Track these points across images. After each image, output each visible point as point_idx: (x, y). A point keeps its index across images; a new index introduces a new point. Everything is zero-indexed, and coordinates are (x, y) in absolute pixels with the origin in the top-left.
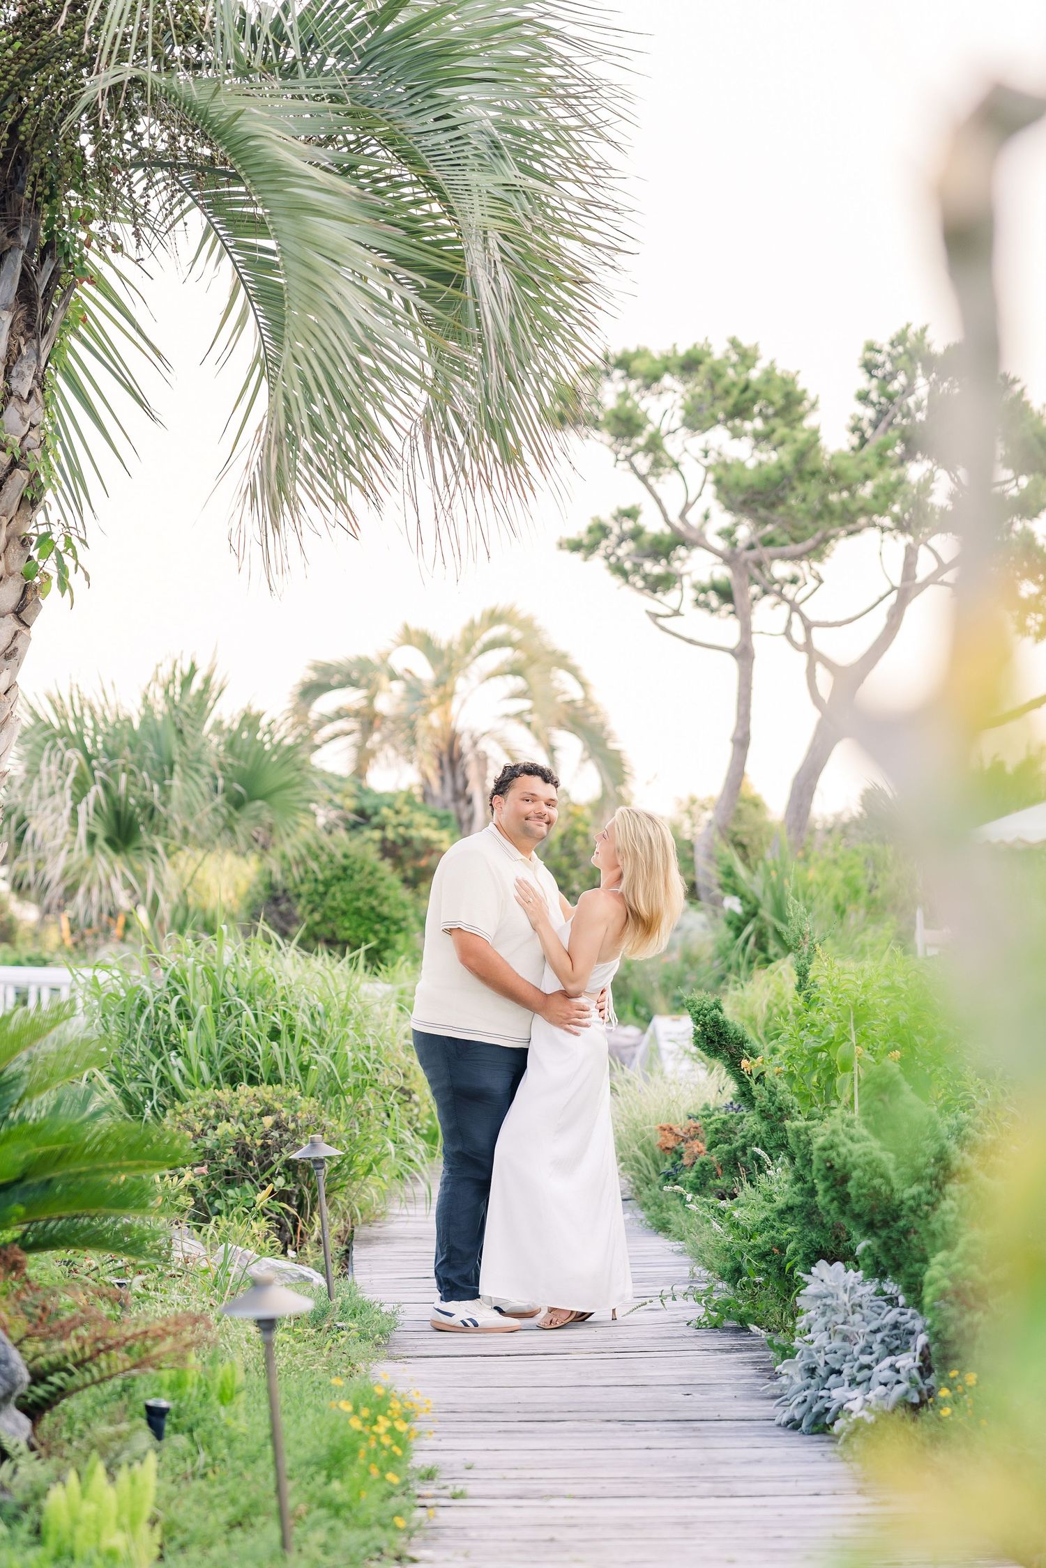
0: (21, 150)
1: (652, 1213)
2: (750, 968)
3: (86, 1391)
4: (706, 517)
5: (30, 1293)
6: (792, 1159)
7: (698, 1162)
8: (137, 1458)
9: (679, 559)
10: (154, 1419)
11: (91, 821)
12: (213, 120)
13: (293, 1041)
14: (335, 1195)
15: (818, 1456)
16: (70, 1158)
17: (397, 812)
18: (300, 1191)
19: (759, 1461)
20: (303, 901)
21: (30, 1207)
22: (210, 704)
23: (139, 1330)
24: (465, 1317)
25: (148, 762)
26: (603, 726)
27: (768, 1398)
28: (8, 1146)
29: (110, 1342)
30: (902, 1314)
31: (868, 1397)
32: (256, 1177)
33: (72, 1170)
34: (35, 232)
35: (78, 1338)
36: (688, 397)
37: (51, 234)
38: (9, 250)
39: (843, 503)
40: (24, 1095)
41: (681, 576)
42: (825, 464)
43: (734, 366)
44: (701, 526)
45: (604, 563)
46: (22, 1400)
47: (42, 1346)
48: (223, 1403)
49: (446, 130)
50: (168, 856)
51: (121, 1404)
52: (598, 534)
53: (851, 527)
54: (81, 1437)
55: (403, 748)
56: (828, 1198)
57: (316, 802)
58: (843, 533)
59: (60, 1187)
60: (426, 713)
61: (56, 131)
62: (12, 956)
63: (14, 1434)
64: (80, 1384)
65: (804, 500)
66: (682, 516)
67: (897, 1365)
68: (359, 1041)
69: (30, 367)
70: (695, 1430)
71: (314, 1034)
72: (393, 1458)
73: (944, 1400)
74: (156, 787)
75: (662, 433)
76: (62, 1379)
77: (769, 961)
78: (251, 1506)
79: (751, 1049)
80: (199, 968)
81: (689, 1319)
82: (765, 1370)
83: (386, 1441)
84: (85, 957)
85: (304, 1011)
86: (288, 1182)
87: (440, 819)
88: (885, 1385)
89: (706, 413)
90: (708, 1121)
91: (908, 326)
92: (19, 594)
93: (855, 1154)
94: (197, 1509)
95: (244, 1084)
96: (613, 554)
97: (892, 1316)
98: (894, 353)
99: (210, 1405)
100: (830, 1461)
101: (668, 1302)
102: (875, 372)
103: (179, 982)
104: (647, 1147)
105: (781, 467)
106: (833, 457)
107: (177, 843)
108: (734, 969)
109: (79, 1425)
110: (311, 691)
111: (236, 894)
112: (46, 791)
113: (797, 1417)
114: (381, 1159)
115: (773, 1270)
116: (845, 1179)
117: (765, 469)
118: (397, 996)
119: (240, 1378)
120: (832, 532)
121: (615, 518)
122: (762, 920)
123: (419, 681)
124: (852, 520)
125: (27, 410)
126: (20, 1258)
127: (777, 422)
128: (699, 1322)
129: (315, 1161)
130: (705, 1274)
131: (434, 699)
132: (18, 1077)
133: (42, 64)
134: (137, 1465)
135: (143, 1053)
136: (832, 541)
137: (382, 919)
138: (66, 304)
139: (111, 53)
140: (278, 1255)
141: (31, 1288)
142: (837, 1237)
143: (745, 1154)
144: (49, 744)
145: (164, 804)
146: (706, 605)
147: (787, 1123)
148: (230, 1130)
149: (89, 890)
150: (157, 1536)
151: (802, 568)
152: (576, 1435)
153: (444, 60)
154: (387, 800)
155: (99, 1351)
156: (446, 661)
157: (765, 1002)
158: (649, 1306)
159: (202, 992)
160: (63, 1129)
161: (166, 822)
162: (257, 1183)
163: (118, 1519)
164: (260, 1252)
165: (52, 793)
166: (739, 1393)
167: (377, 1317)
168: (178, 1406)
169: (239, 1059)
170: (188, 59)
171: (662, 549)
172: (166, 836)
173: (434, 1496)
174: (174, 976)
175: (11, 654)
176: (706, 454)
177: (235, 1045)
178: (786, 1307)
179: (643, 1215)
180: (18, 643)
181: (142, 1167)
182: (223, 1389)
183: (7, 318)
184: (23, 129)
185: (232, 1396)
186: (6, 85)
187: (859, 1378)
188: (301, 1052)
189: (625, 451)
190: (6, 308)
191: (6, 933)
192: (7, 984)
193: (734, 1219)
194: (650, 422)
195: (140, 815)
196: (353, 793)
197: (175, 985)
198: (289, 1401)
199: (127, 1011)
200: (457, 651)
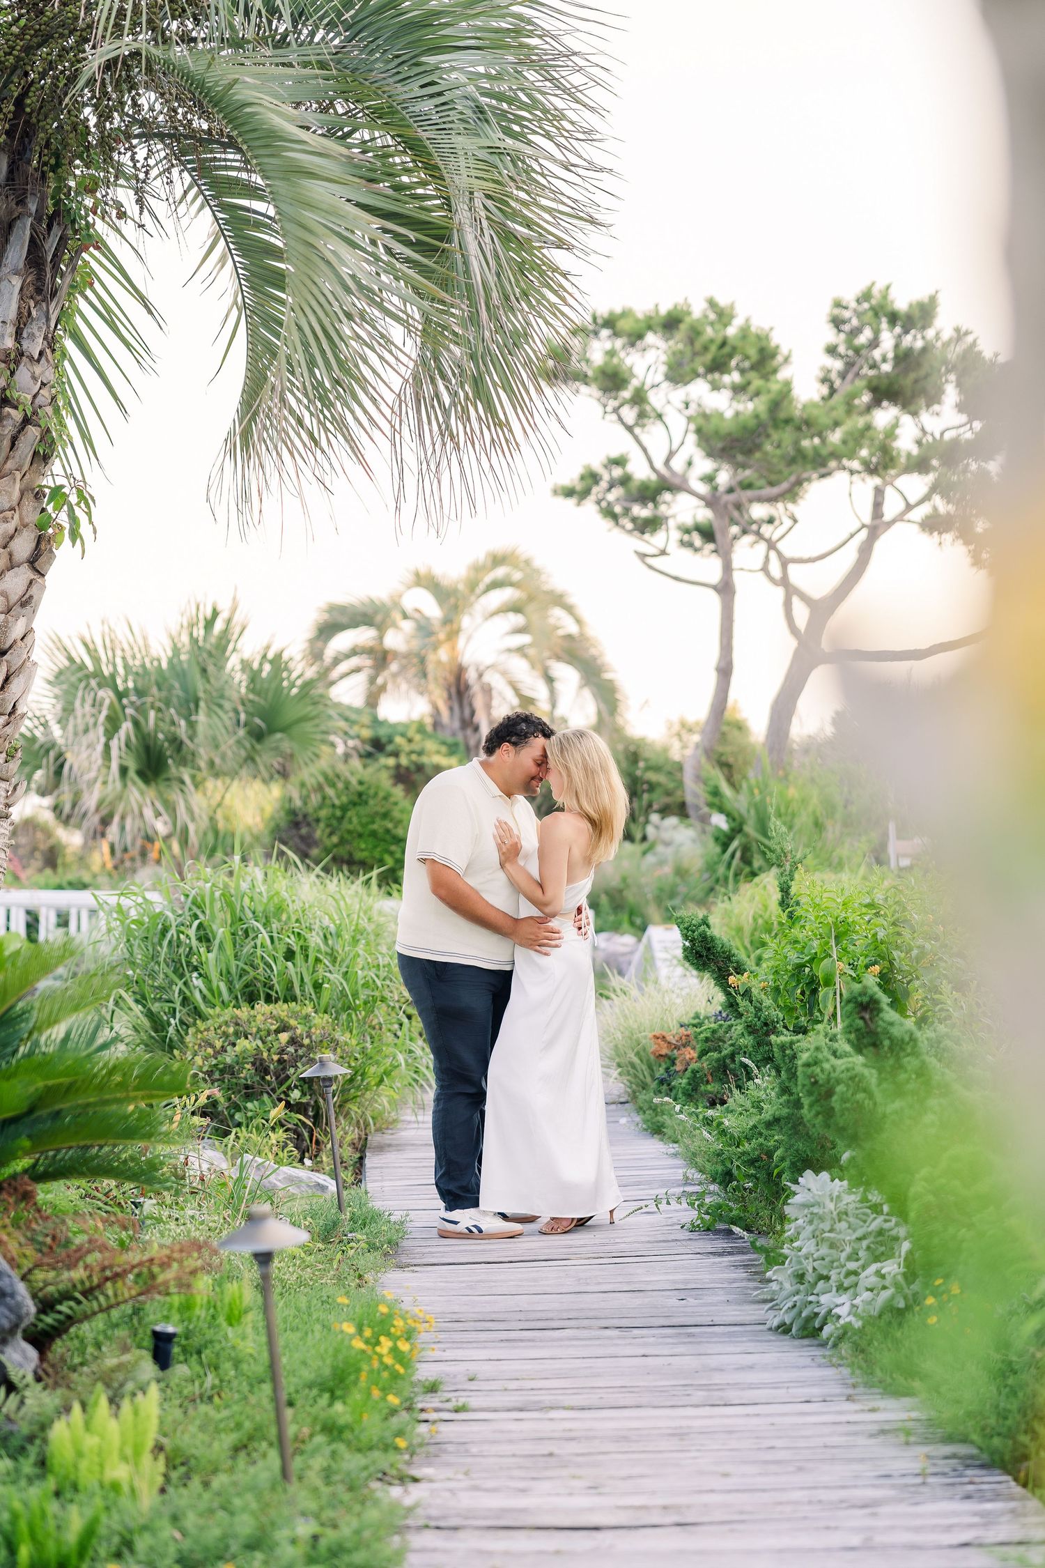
0: (27, 122)
1: (647, 1116)
2: (736, 881)
3: (97, 1317)
4: (690, 464)
5: (40, 1221)
6: (778, 1071)
7: (691, 1069)
8: (140, 1389)
9: (666, 503)
10: (161, 1344)
11: (123, 755)
12: (209, 89)
13: (306, 961)
14: (350, 1105)
15: (808, 1361)
16: (77, 1090)
17: (410, 741)
18: (316, 1102)
19: (751, 1367)
20: (322, 825)
21: (38, 1138)
22: (232, 644)
23: (145, 1258)
24: (469, 1224)
25: (175, 700)
26: (596, 659)
27: (759, 1302)
28: (14, 1081)
29: (119, 1270)
30: (886, 1221)
31: (856, 1302)
32: (274, 1090)
33: (80, 1102)
34: (42, 200)
35: (86, 1267)
36: (670, 353)
37: (58, 203)
38: (18, 218)
39: (815, 449)
40: (34, 1027)
41: (667, 518)
42: (797, 413)
43: (712, 324)
44: (685, 473)
45: (596, 508)
46: (31, 1330)
47: (51, 1275)
48: (231, 1325)
49: (432, 96)
50: (197, 786)
52: (590, 481)
53: (823, 471)
55: (416, 682)
56: (813, 1112)
57: (335, 733)
58: (815, 476)
59: (69, 1118)
60: (435, 647)
61: (60, 103)
62: (55, 880)
63: (21, 1366)
64: (88, 1311)
65: (779, 446)
66: (667, 463)
67: (883, 1272)
68: (370, 960)
69: (39, 328)
70: (690, 1335)
71: (326, 954)
72: (395, 1376)
73: (931, 1308)
74: (183, 723)
75: (646, 387)
76: (71, 1308)
77: (754, 875)
78: (255, 1430)
79: (737, 962)
80: (217, 894)
81: (683, 1221)
82: (756, 1273)
83: (388, 1360)
85: (317, 933)
86: (304, 1094)
87: (450, 746)
88: (871, 1290)
89: (687, 368)
90: (698, 1030)
91: (873, 284)
92: (34, 545)
93: (838, 1070)
94: (201, 1436)
95: (262, 1002)
96: (604, 499)
97: (877, 1223)
98: (860, 309)
99: (219, 1326)
100: (819, 1366)
101: (663, 1206)
102: (843, 327)
103: (199, 907)
104: (642, 1053)
105: (757, 416)
106: (805, 406)
107: (204, 774)
108: (721, 882)
109: (90, 1350)
110: (327, 630)
111: (262, 820)
112: (81, 728)
113: (788, 1322)
114: (392, 1070)
115: (762, 1175)
116: (830, 1093)
117: (741, 418)
119: (247, 1299)
120: (805, 475)
121: (605, 467)
122: (747, 835)
123: (427, 619)
124: (824, 465)
125: (38, 369)
126: (29, 1188)
127: (752, 375)
128: (693, 1224)
129: (326, 1079)
130: (698, 1176)
131: (442, 636)
132: (27, 1012)
133: (46, 39)
134: (140, 1396)
135: (166, 974)
136: (805, 484)
137: (393, 838)
138: (74, 269)
140: (295, 1164)
141: (41, 1217)
142: (822, 1147)
143: (734, 1061)
144: (83, 685)
145: (191, 738)
146: (690, 545)
147: (773, 1038)
148: (248, 1046)
149: (123, 818)
150: (161, 1465)
151: (779, 509)
152: (576, 1343)
153: (430, 29)
154: (400, 729)
155: (107, 1279)
156: (452, 600)
157: (753, 913)
158: (645, 1210)
159: (220, 916)
160: (69, 1062)
161: (193, 754)
162: (274, 1096)
163: (121, 1450)
164: (279, 1162)
165: (86, 731)
166: (730, 1297)
167: (385, 1226)
168: (187, 1328)
169: (256, 978)
170: (184, 33)
171: (648, 494)
172: (193, 768)
173: (437, 1410)
174: (194, 903)
175: (26, 602)
176: (687, 405)
177: (252, 966)
178: (773, 1209)
179: (638, 1119)
180: (33, 591)
181: (152, 1097)
182: (231, 1309)
183: (17, 282)
184: (28, 101)
185: (240, 1317)
186: (11, 59)
187: (846, 1283)
188: (314, 972)
189: (612, 404)
190: (16, 272)
191: (52, 858)
192: (49, 907)
193: (723, 1127)
194: (635, 376)
195: (168, 749)
196: (369, 724)
197: (196, 910)
198: (295, 1317)
199: (150, 936)
200: (462, 589)
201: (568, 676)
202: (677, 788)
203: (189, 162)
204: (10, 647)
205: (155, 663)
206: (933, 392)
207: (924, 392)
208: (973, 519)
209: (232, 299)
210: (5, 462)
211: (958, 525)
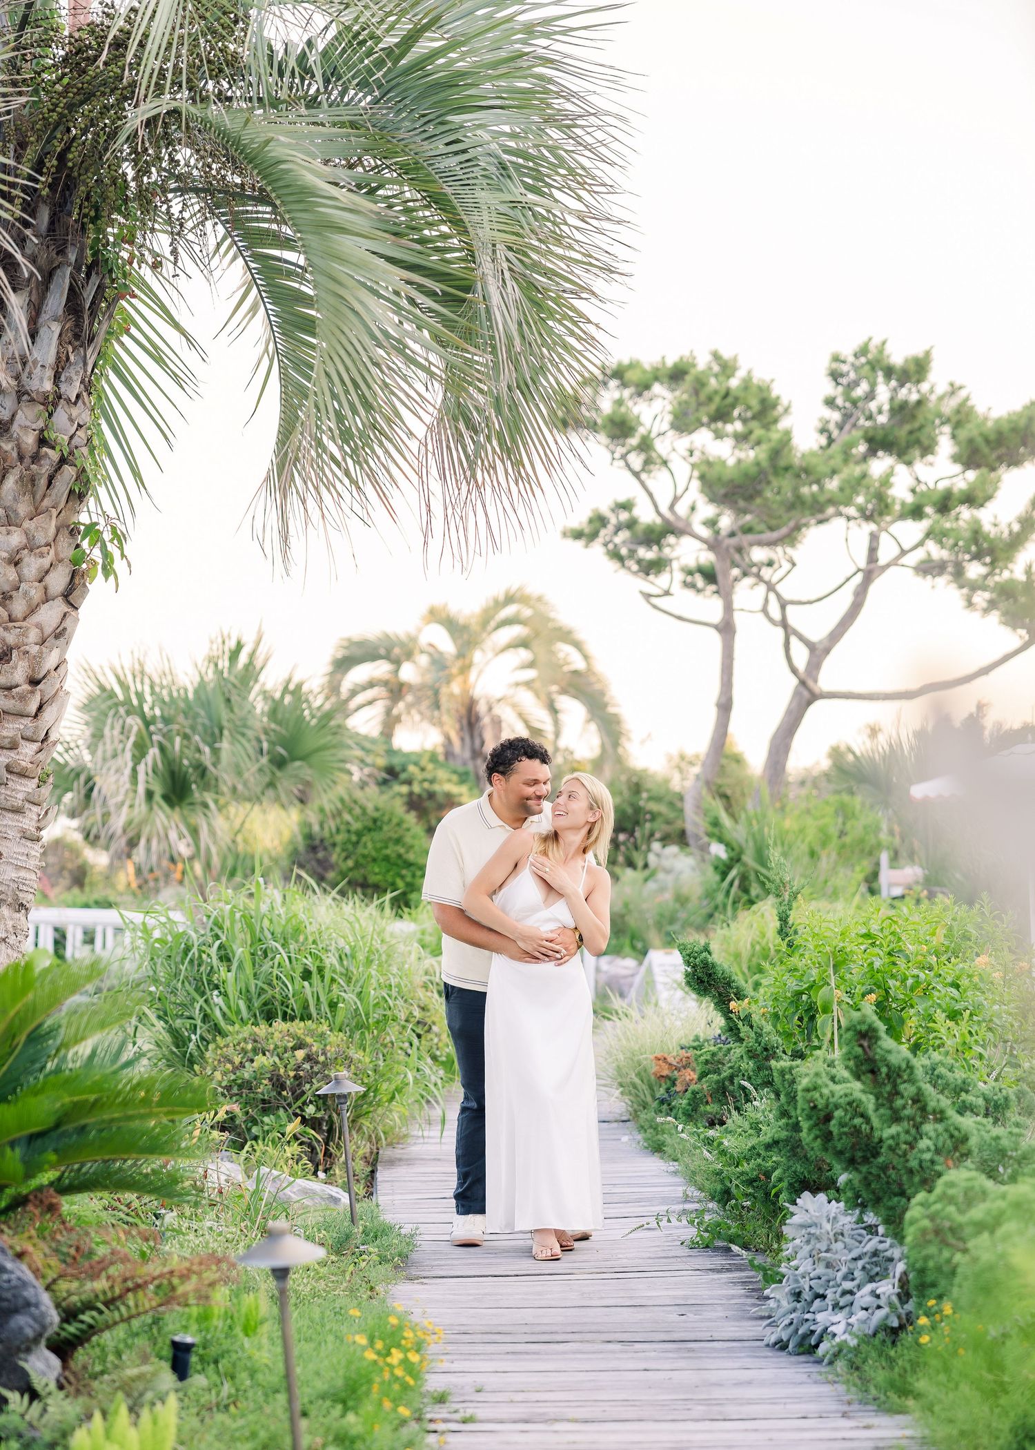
0: (69, 176)
1: (648, 1135)
2: (735, 909)
3: (118, 1327)
4: (693, 509)
5: (65, 1233)
6: (778, 1095)
7: (690, 1090)
8: (159, 1398)
9: (669, 545)
10: (179, 1354)
11: (150, 780)
12: (245, 146)
13: (322, 981)
14: (362, 1120)
15: (804, 1377)
16: (103, 1105)
17: (423, 769)
18: (330, 1117)
19: (748, 1383)
20: (338, 849)
21: (63, 1152)
22: (256, 674)
23: (166, 1270)
25: (200, 728)
26: (602, 693)
27: (757, 1319)
28: (41, 1097)
29: (140, 1281)
30: (881, 1242)
31: (850, 1321)
32: (290, 1105)
33: (106, 1117)
34: (82, 250)
35: (108, 1278)
36: (675, 403)
37: (96, 253)
38: (58, 267)
39: (813, 495)
40: (61, 1044)
41: (670, 560)
42: (796, 461)
43: (716, 376)
44: (688, 517)
45: (603, 550)
46: (54, 1339)
47: (74, 1285)
48: (247, 1335)
49: (456, 153)
50: (220, 810)
52: (598, 524)
53: (820, 516)
55: (428, 713)
56: (812, 1136)
57: (350, 762)
58: (813, 521)
59: (93, 1133)
60: (449, 680)
61: (101, 158)
62: (82, 899)
63: (44, 1374)
64: (109, 1321)
65: (779, 493)
66: (672, 507)
67: (878, 1292)
68: (382, 980)
69: (77, 373)
70: (690, 1350)
71: (342, 974)
72: (405, 1387)
73: (922, 1327)
74: (207, 750)
75: (653, 435)
76: (93, 1318)
77: (751, 902)
78: (270, 1439)
79: (736, 988)
80: (238, 915)
81: (682, 1238)
82: (754, 1290)
83: (399, 1372)
85: (333, 954)
86: (318, 1109)
87: (460, 775)
88: (866, 1309)
89: (692, 418)
90: (699, 1053)
91: (870, 339)
92: (68, 579)
93: (836, 1095)
94: (217, 1444)
95: (279, 1020)
96: (610, 541)
97: (872, 1244)
98: (858, 363)
99: (235, 1336)
100: (816, 1382)
101: (663, 1223)
102: (840, 380)
103: (220, 927)
104: (643, 1075)
105: (758, 464)
106: (803, 455)
107: (227, 798)
108: (719, 909)
109: (111, 1358)
110: (343, 664)
111: (280, 844)
112: (109, 754)
113: (785, 1339)
114: (402, 1087)
115: (760, 1195)
116: (827, 1118)
117: (743, 466)
118: (419, 936)
119: (263, 1310)
120: (804, 521)
121: (612, 510)
122: (745, 865)
123: (441, 653)
124: (821, 510)
125: (75, 412)
126: (54, 1201)
127: (754, 425)
128: (693, 1242)
129: (339, 1096)
130: (697, 1193)
131: (454, 670)
132: (55, 1029)
133: (88, 97)
134: (159, 1405)
135: (187, 992)
136: (804, 530)
137: (409, 865)
138: (111, 316)
139: (148, 87)
140: (309, 1177)
141: (66, 1228)
142: (820, 1169)
143: (732, 1083)
144: (112, 713)
145: (214, 765)
146: (692, 586)
147: (773, 1063)
148: (266, 1063)
149: (148, 841)
151: (778, 553)
152: (579, 1356)
153: (455, 90)
154: (414, 758)
155: (128, 1290)
156: (465, 636)
157: (750, 939)
158: (646, 1226)
159: (240, 936)
160: (97, 1078)
161: (217, 780)
162: (290, 1111)
164: (294, 1175)
165: (115, 756)
166: (729, 1313)
167: (396, 1239)
168: (205, 1338)
169: (273, 997)
170: (220, 92)
171: (653, 536)
172: (216, 792)
173: (445, 1421)
174: (216, 923)
175: (60, 633)
176: (691, 453)
177: (269, 985)
178: (770, 1228)
179: (639, 1137)
180: (67, 623)
181: (174, 1112)
182: (248, 1320)
183: (56, 328)
184: (71, 156)
185: (256, 1327)
186: (54, 116)
187: (841, 1302)
188: (330, 991)
189: (620, 450)
190: (56, 319)
191: (80, 878)
192: (76, 925)
193: (722, 1147)
194: (641, 424)
195: (192, 775)
196: (382, 753)
197: (217, 930)
198: (309, 1327)
199: (173, 955)
200: (475, 627)
201: (573, 710)
202: (676, 818)
203: (223, 214)
204: (44, 677)
205: (182, 693)
206: (926, 442)
207: (918, 442)
208: (965, 564)
209: (263, 346)
210: (42, 500)
211: (950, 569)
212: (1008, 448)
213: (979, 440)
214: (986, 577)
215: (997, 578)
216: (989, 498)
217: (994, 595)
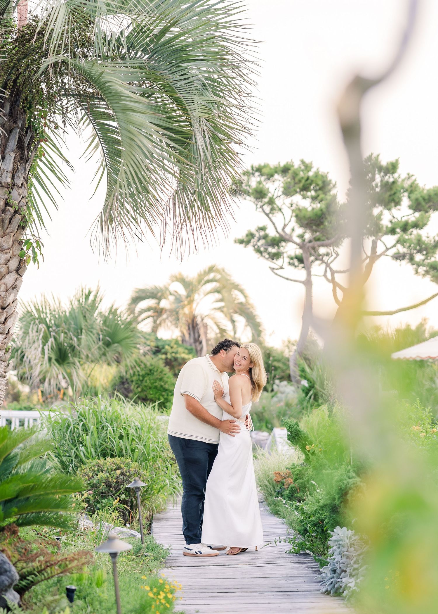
0: (18, 89)
1: (272, 507)
2: (311, 409)
3: (43, 583)
4: (293, 230)
5: (20, 543)
6: (326, 486)
7: (290, 487)
8: (62, 610)
9: (282, 246)
10: (70, 594)
11: (50, 353)
12: (92, 76)
13: (128, 440)
14: (146, 501)
16: (36, 489)
17: (172, 348)
18: (131, 500)
19: (313, 608)
20: (134, 383)
21: (20, 509)
22: (97, 305)
23: (63, 558)
24: (197, 550)
25: (72, 329)
26: (253, 313)
27: (317, 582)
28: (11, 484)
29: (52, 563)
31: (356, 581)
32: (114, 495)
33: (37, 494)
34: (24, 121)
35: (39, 561)
36: (285, 183)
37: (30, 123)
38: (14, 128)
40: (18, 463)
41: (283, 253)
43: (303, 171)
44: (291, 234)
45: (253, 248)
46: (17, 587)
47: (24, 565)
48: (98, 587)
49: (184, 79)
50: (81, 365)
51: (56, 588)
52: (250, 237)
54: (40, 601)
55: (174, 322)
56: (340, 501)
57: (139, 344)
59: (32, 500)
60: (183, 307)
61: (32, 82)
62: (19, 406)
63: (13, 601)
64: (40, 579)
65: (330, 223)
66: (283, 229)
68: (155, 440)
69: (22, 174)
70: (288, 595)
71: (137, 437)
72: (166, 609)
74: (75, 339)
75: (275, 197)
76: (33, 578)
77: (318, 405)
79: (310, 441)
80: (91, 411)
81: (286, 550)
82: (316, 571)
83: (163, 601)
84: (48, 406)
85: (133, 428)
86: (126, 496)
87: (189, 350)
89: (292, 189)
90: (294, 470)
91: (372, 154)
92: (18, 264)
93: (350, 484)
95: (109, 457)
96: (256, 245)
97: (366, 548)
98: (366, 165)
99: (93, 588)
100: (342, 607)
101: (278, 543)
103: (83, 417)
104: (270, 481)
105: (321, 210)
106: (341, 205)
107: (84, 360)
108: (305, 409)
109: (40, 597)
110: (136, 300)
111: (107, 381)
112: (31, 341)
113: (329, 590)
114: (164, 487)
115: (320, 530)
116: (346, 493)
117: (315, 211)
119: (105, 576)
120: (342, 235)
121: (257, 231)
122: (316, 389)
123: (180, 295)
125: (21, 191)
126: (16, 529)
127: (320, 192)
128: (290, 551)
129: (136, 488)
130: (293, 532)
131: (186, 302)
132: (15, 456)
133: (26, 56)
135: (68, 445)
136: (342, 239)
137: (166, 390)
138: (36, 150)
139: (54, 51)
140: (122, 526)
141: (21, 541)
142: (344, 517)
143: (309, 483)
144: (32, 322)
145: (78, 346)
146: (293, 264)
147: (323, 471)
148: (103, 476)
149: (50, 380)
151: (330, 250)
152: (240, 598)
153: (185, 52)
154: (168, 342)
155: (48, 566)
156: (191, 287)
157: (317, 422)
158: (270, 545)
159: (92, 420)
160: (33, 477)
161: (79, 352)
162: (114, 497)
164: (115, 524)
165: (34, 342)
166: (306, 580)
167: (161, 551)
168: (80, 588)
169: (107, 447)
170: (83, 53)
171: (275, 242)
172: (79, 358)
174: (81, 414)
175: (14, 287)
176: (292, 205)
177: (105, 442)
178: (324, 545)
179: (268, 508)
180: (17, 283)
181: (66, 492)
182: (98, 581)
183: (13, 155)
184: (18, 81)
185: (102, 584)
186: (12, 64)
187: (353, 573)
188: (131, 444)
189: (260, 204)
190: (13, 151)
191: (16, 397)
192: (16, 418)
193: (303, 510)
194: (269, 192)
195: (69, 350)
196: (154, 340)
197: (81, 418)
198: (124, 585)
199: (62, 429)
200: (195, 283)
201: (240, 320)
202: (286, 369)
203: (84, 105)
204: (7, 306)
205: (64, 313)
206: (397, 200)
207: (393, 200)
208: (414, 255)
209: (101, 162)
210: (7, 229)
211: (408, 257)
212: (433, 202)
213: (421, 199)
214: (424, 260)
215: (429, 261)
216: (425, 225)
217: (428, 268)
